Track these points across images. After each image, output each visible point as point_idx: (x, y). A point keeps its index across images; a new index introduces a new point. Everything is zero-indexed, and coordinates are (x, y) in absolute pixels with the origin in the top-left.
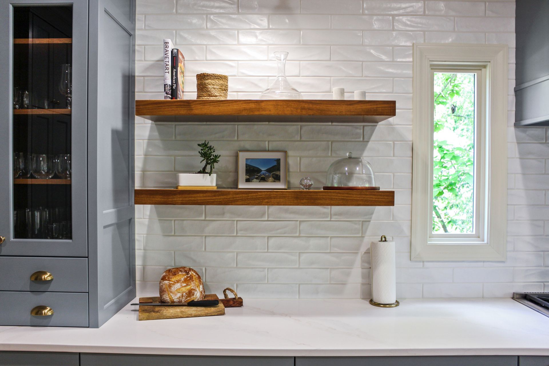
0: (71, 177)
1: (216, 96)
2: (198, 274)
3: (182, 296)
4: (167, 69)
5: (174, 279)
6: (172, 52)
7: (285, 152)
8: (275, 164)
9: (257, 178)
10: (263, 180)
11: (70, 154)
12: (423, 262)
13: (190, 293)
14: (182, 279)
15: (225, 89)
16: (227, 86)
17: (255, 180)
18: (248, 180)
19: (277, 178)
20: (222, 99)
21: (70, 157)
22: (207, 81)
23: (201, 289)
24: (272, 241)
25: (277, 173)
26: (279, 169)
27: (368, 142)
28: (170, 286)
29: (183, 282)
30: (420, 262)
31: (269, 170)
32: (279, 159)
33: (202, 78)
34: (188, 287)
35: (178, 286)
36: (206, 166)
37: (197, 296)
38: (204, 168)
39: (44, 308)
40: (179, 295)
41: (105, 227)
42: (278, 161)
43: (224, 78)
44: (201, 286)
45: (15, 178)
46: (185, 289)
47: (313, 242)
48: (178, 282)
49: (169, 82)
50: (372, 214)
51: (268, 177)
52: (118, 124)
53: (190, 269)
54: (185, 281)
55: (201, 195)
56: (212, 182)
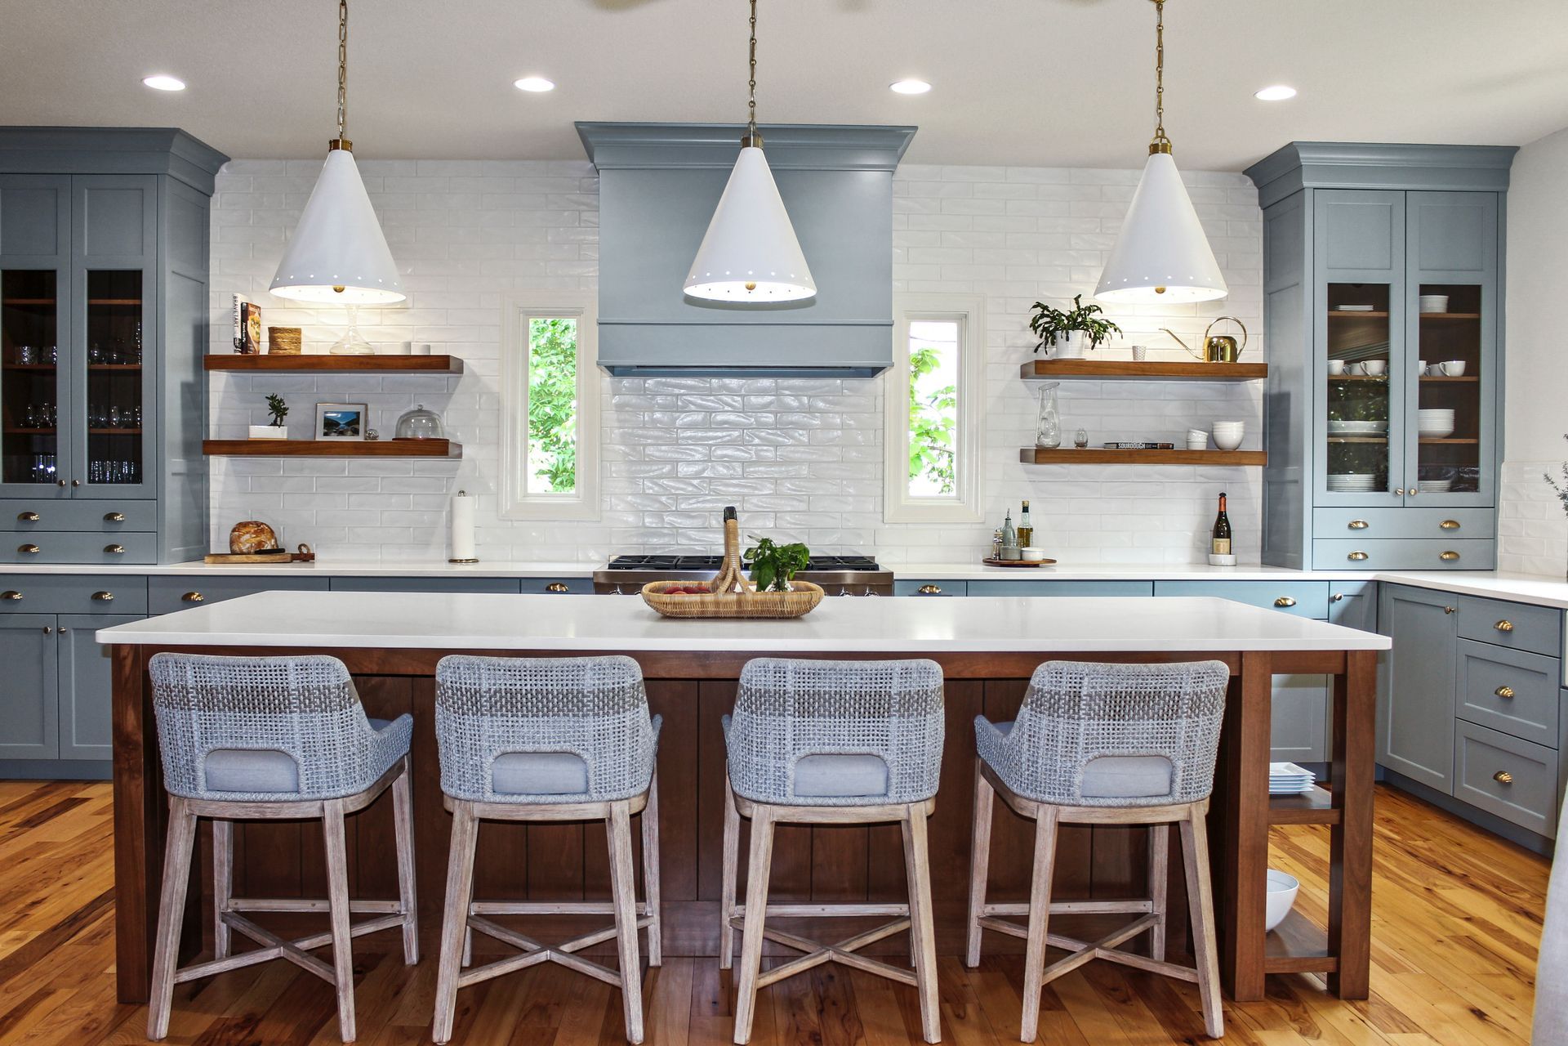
0: (141, 427)
1: (286, 350)
2: (269, 528)
3: (252, 546)
4: (236, 323)
5: (244, 530)
6: (242, 304)
7: (366, 405)
8: (355, 417)
9: (335, 432)
10: (341, 433)
11: (141, 406)
12: (512, 521)
13: (260, 543)
14: (252, 531)
15: (298, 342)
16: (300, 339)
17: (333, 434)
18: (326, 434)
19: (356, 432)
20: (293, 352)
21: (141, 409)
22: (276, 335)
23: (273, 543)
24: (353, 498)
25: (356, 426)
26: (358, 423)
27: (452, 394)
28: (239, 537)
29: (253, 533)
30: (508, 520)
31: (348, 424)
32: (359, 413)
33: (272, 330)
34: (258, 539)
35: (247, 537)
36: (276, 418)
37: (268, 547)
38: (275, 421)
39: (117, 547)
40: (248, 545)
41: (174, 474)
42: (358, 414)
43: (298, 331)
44: (273, 541)
45: (89, 428)
46: (255, 541)
47: (394, 499)
48: (247, 533)
49: (239, 336)
50: (457, 469)
51: (347, 430)
52: (189, 376)
53: (262, 524)
54: (255, 532)
55: (266, 445)
56: (283, 433)
